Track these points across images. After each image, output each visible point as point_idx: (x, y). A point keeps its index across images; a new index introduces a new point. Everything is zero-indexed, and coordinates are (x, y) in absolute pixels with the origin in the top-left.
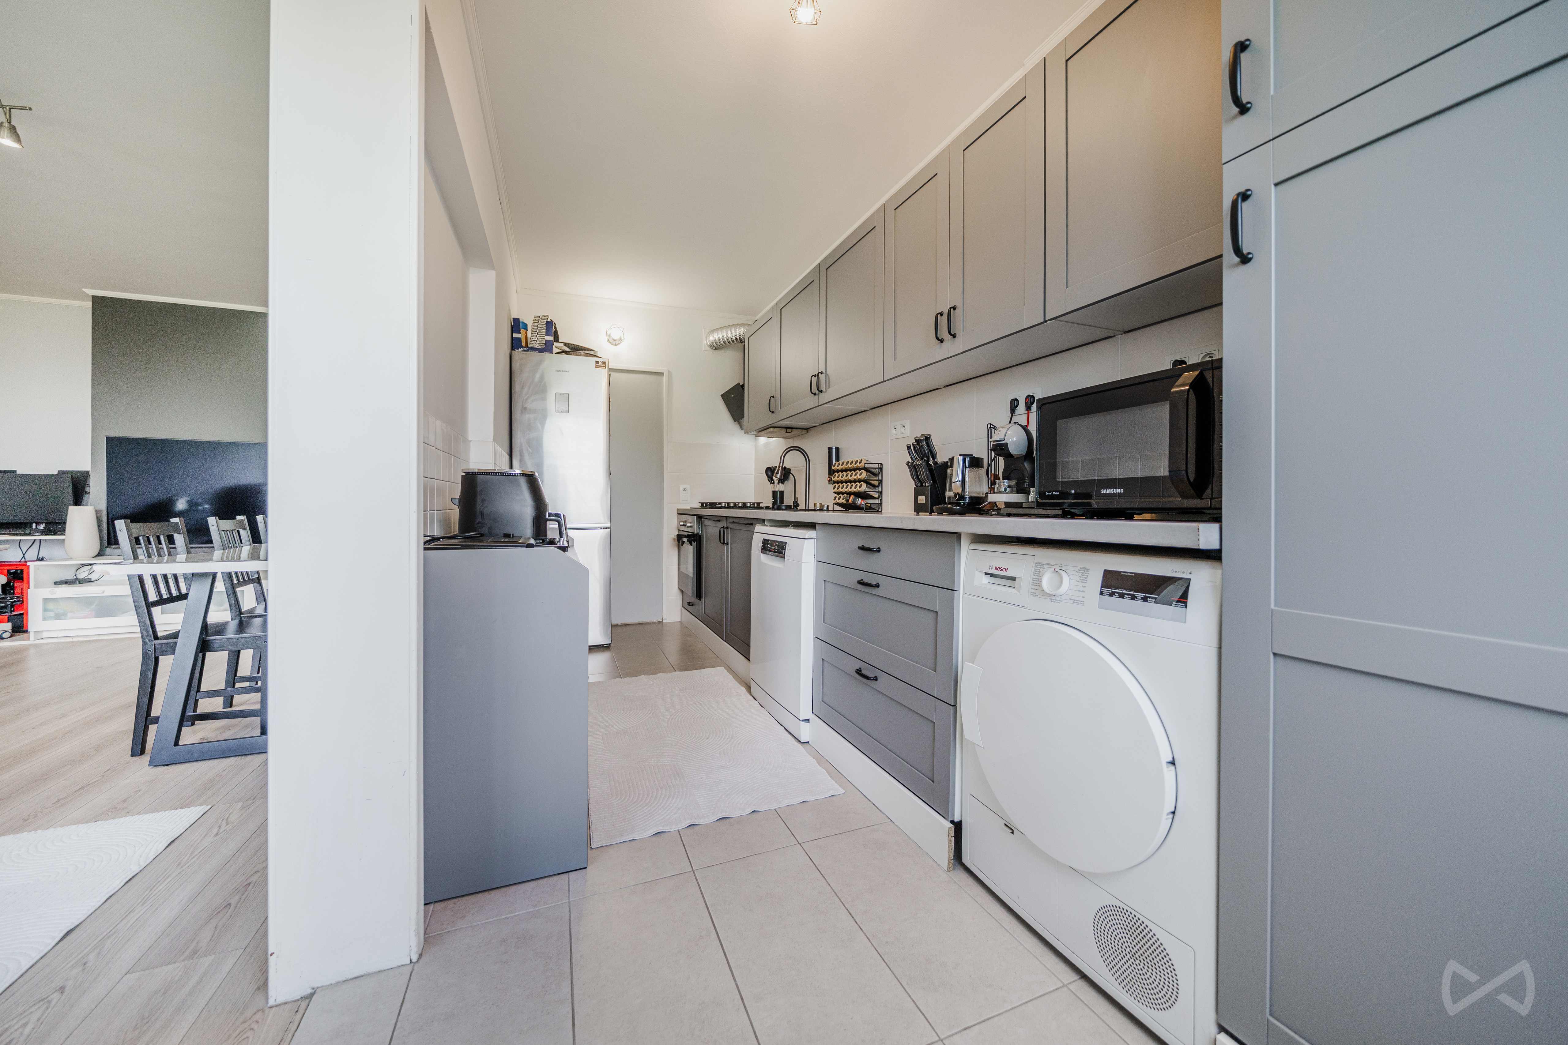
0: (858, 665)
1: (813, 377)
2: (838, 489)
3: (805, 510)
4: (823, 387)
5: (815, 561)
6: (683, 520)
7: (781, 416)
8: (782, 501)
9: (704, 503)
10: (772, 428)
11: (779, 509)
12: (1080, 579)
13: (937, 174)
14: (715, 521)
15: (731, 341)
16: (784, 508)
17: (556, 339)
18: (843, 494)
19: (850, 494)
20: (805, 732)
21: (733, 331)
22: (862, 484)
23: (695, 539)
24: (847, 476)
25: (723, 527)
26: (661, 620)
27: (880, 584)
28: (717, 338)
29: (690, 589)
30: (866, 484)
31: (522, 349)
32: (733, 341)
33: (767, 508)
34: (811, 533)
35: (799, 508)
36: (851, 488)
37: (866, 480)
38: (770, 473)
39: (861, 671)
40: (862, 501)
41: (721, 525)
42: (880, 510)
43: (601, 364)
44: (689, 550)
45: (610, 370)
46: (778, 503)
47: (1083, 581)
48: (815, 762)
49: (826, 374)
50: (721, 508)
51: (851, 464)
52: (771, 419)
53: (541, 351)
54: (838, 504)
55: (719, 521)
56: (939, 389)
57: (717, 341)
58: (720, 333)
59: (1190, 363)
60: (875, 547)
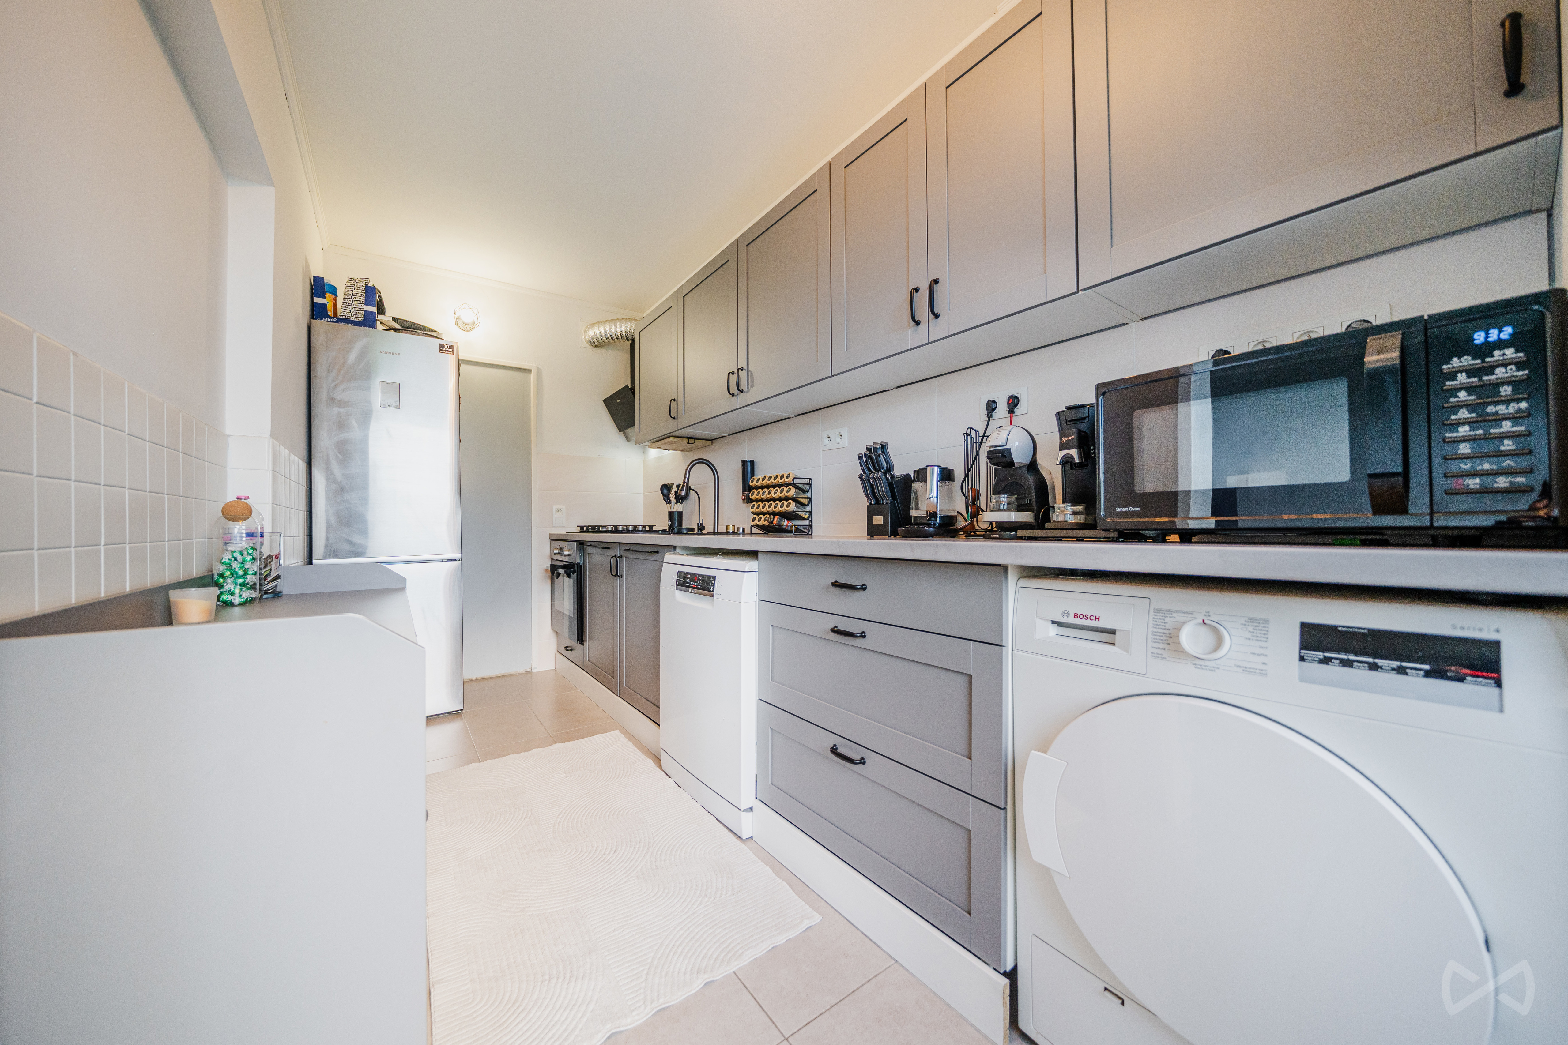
0: (832, 740)
1: (731, 374)
2: (757, 508)
3: (714, 533)
4: (744, 386)
5: (758, 600)
6: (558, 547)
7: (683, 424)
8: (680, 523)
9: (583, 527)
10: (671, 438)
11: (680, 532)
12: (1253, 636)
13: (906, 119)
14: (603, 548)
15: (615, 337)
16: (685, 531)
17: (381, 310)
18: (764, 514)
19: (774, 514)
20: (747, 825)
21: (618, 326)
22: (790, 503)
23: (574, 570)
24: (769, 493)
25: (615, 556)
26: (530, 670)
27: (867, 634)
28: (598, 332)
29: (568, 629)
30: (795, 502)
31: (327, 320)
32: (618, 338)
33: (664, 531)
34: (751, 565)
35: (704, 532)
36: (775, 507)
37: (795, 497)
38: (665, 491)
39: (837, 749)
40: (788, 523)
41: (611, 553)
42: (810, 533)
43: (447, 348)
44: (567, 584)
45: (460, 362)
46: (676, 524)
47: (1258, 638)
48: (771, 871)
49: (748, 371)
50: (608, 532)
51: (775, 479)
52: (671, 427)
53: (357, 324)
54: (758, 527)
55: (609, 548)
56: (888, 390)
57: (598, 336)
58: (602, 327)
59: (1235, 354)
60: (858, 583)
